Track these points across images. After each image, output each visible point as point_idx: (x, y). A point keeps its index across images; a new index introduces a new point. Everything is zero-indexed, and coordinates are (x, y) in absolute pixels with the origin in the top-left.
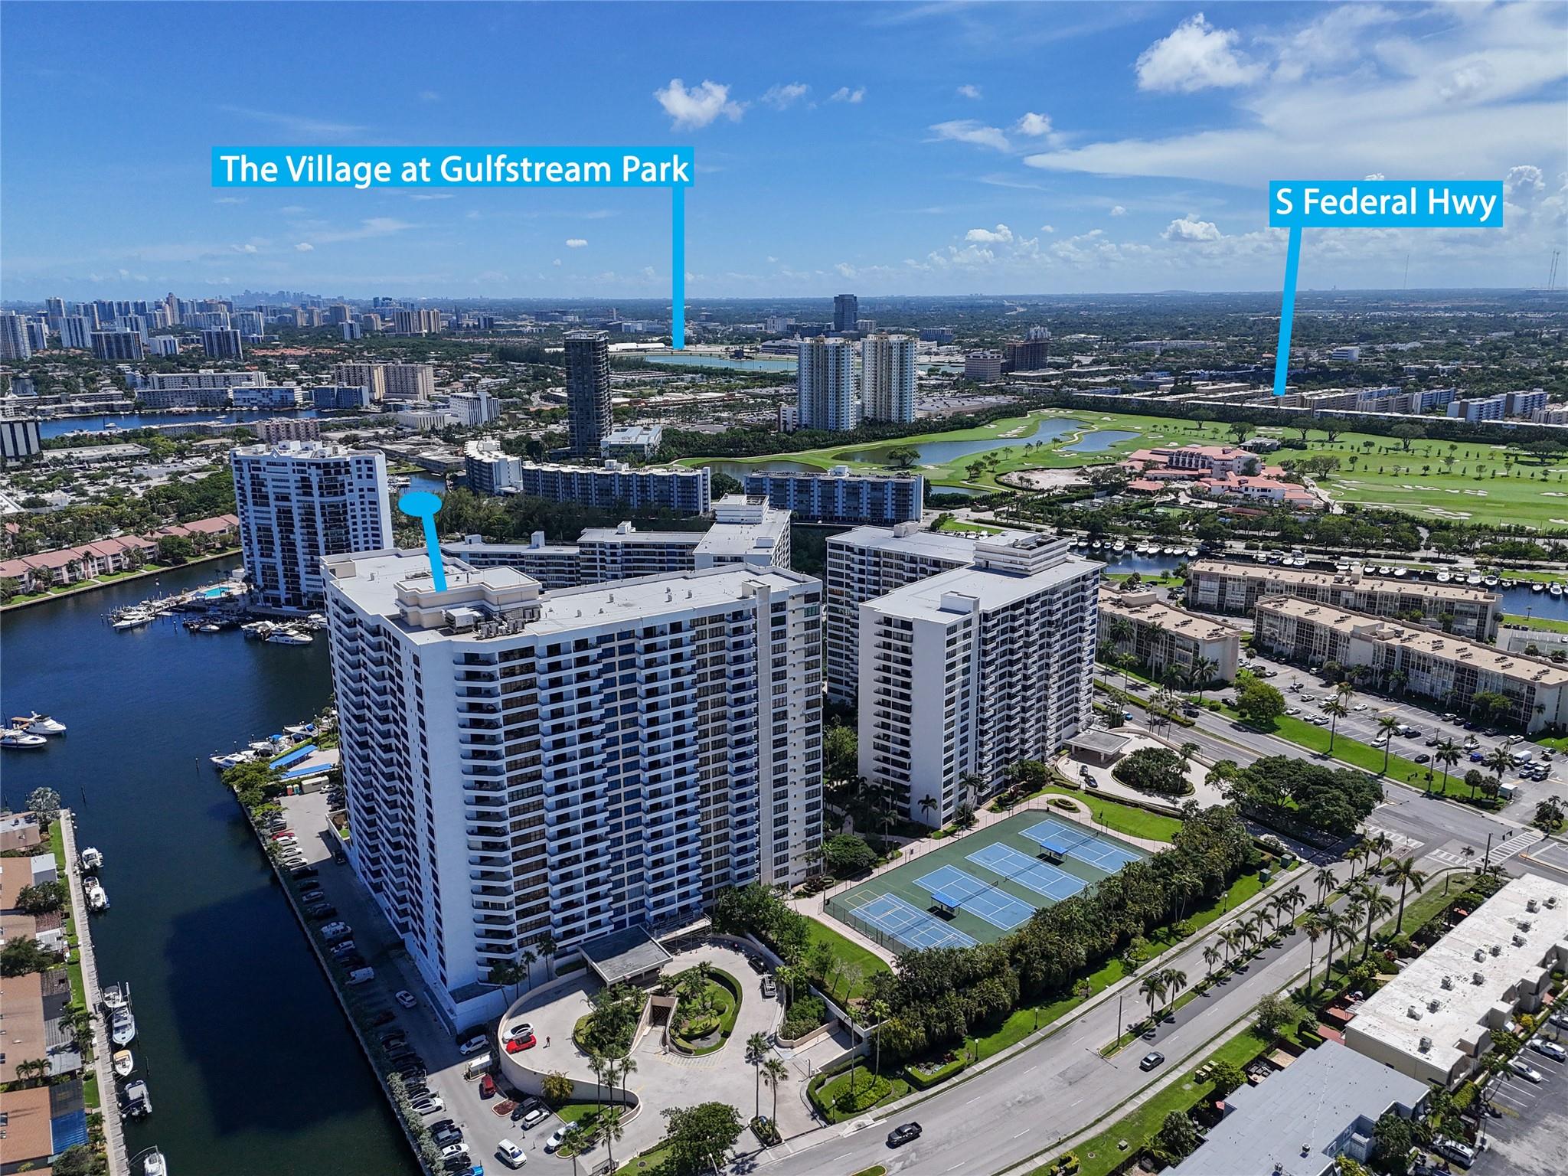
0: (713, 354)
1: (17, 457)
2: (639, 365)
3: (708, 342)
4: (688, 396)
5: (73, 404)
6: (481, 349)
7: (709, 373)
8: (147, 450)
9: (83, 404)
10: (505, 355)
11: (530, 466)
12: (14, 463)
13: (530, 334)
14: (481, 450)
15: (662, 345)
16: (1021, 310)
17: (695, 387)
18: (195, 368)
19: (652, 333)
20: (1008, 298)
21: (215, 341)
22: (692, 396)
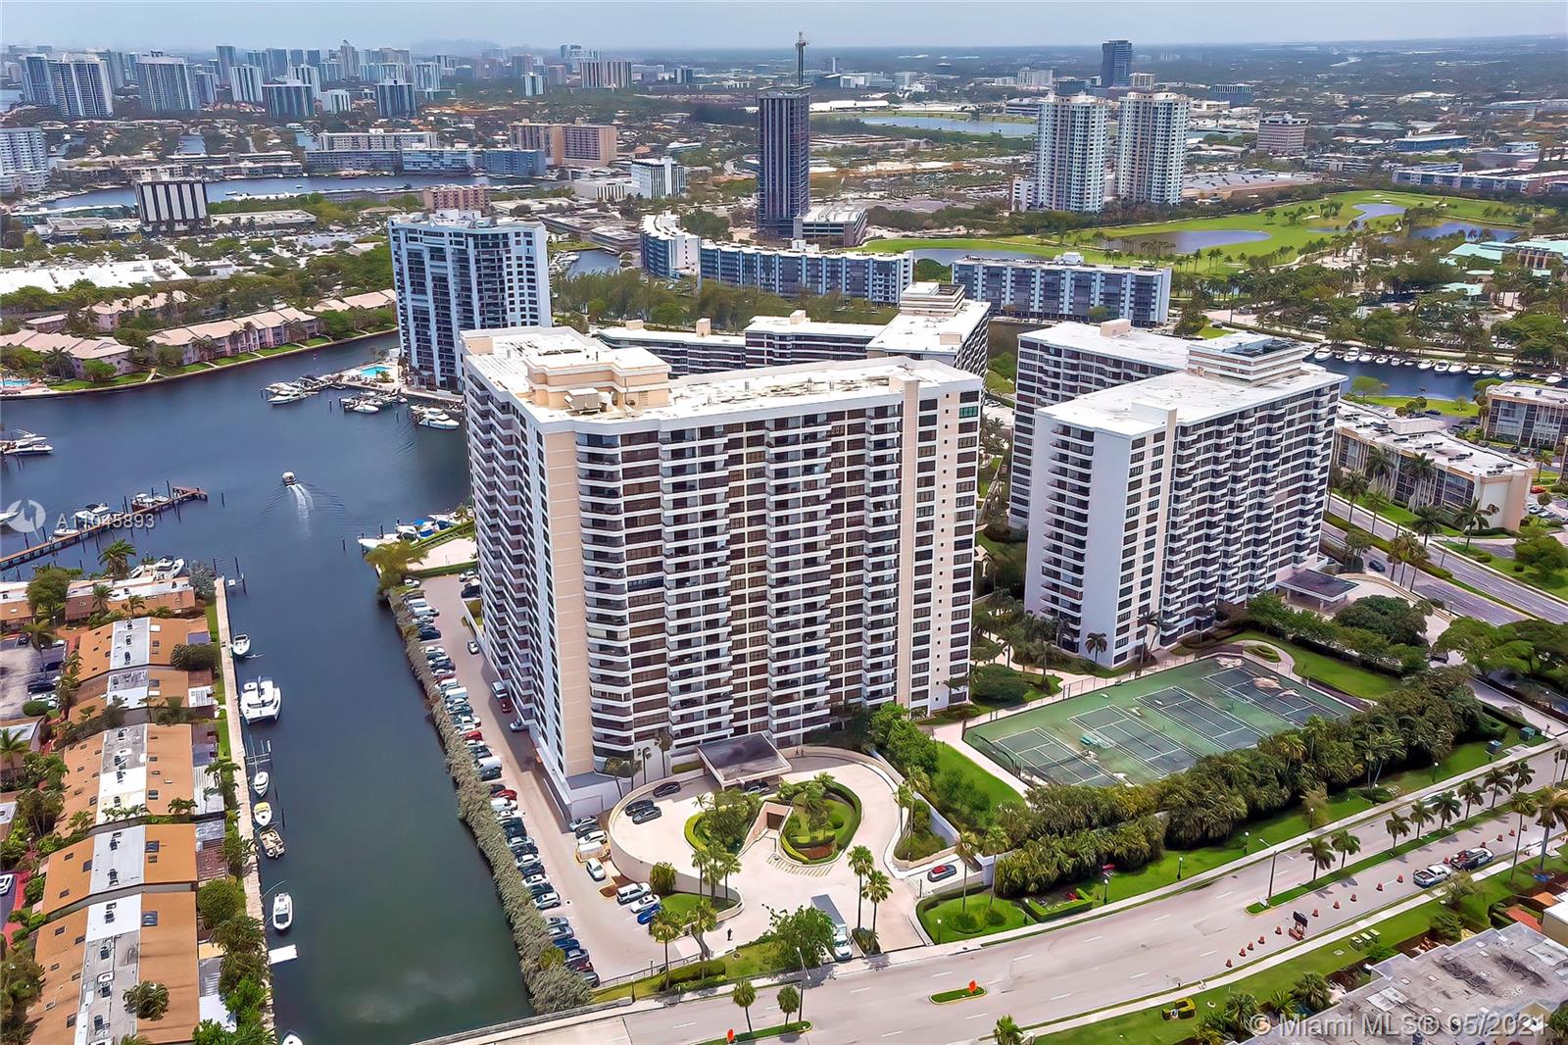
0: (944, 113)
1: (184, 221)
2: (853, 127)
3: (942, 99)
4: (905, 166)
5: (242, 165)
6: (674, 107)
7: (935, 138)
8: (313, 218)
9: (251, 165)
10: (702, 114)
11: (708, 245)
12: (180, 227)
13: (731, 90)
14: (658, 226)
15: (885, 103)
16: (1352, 60)
17: (913, 154)
18: (365, 127)
19: (874, 89)
20: (1338, 45)
21: (388, 95)
22: (911, 166)
